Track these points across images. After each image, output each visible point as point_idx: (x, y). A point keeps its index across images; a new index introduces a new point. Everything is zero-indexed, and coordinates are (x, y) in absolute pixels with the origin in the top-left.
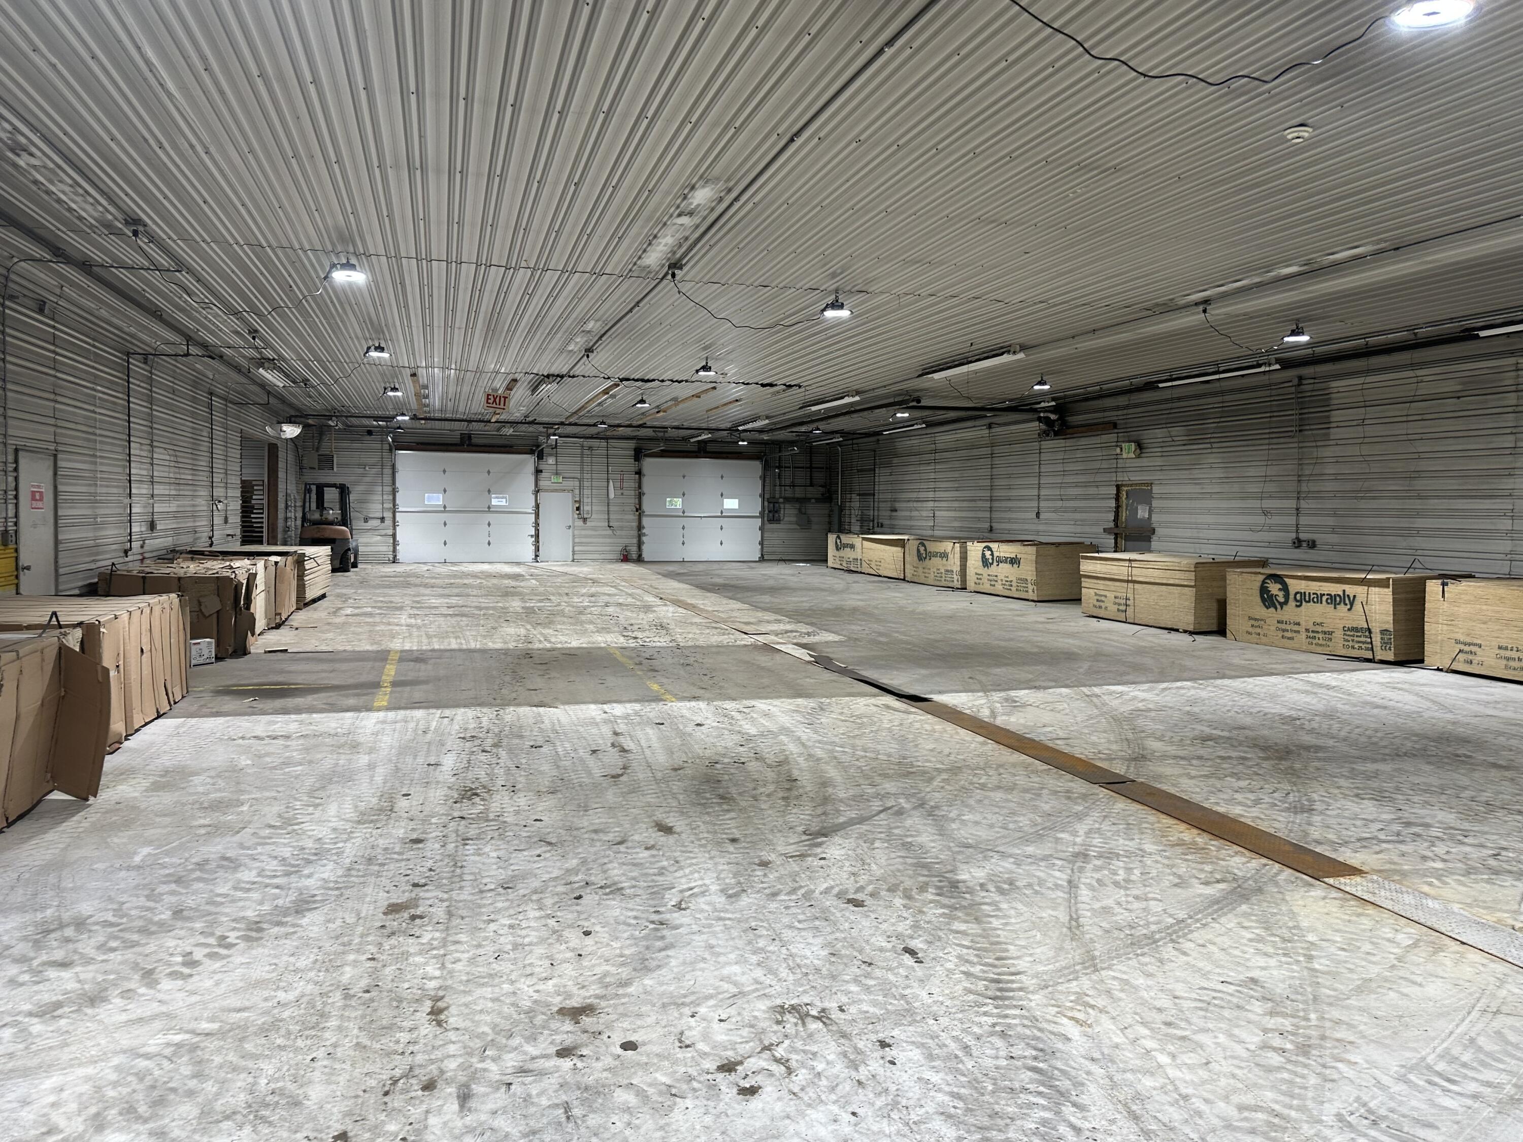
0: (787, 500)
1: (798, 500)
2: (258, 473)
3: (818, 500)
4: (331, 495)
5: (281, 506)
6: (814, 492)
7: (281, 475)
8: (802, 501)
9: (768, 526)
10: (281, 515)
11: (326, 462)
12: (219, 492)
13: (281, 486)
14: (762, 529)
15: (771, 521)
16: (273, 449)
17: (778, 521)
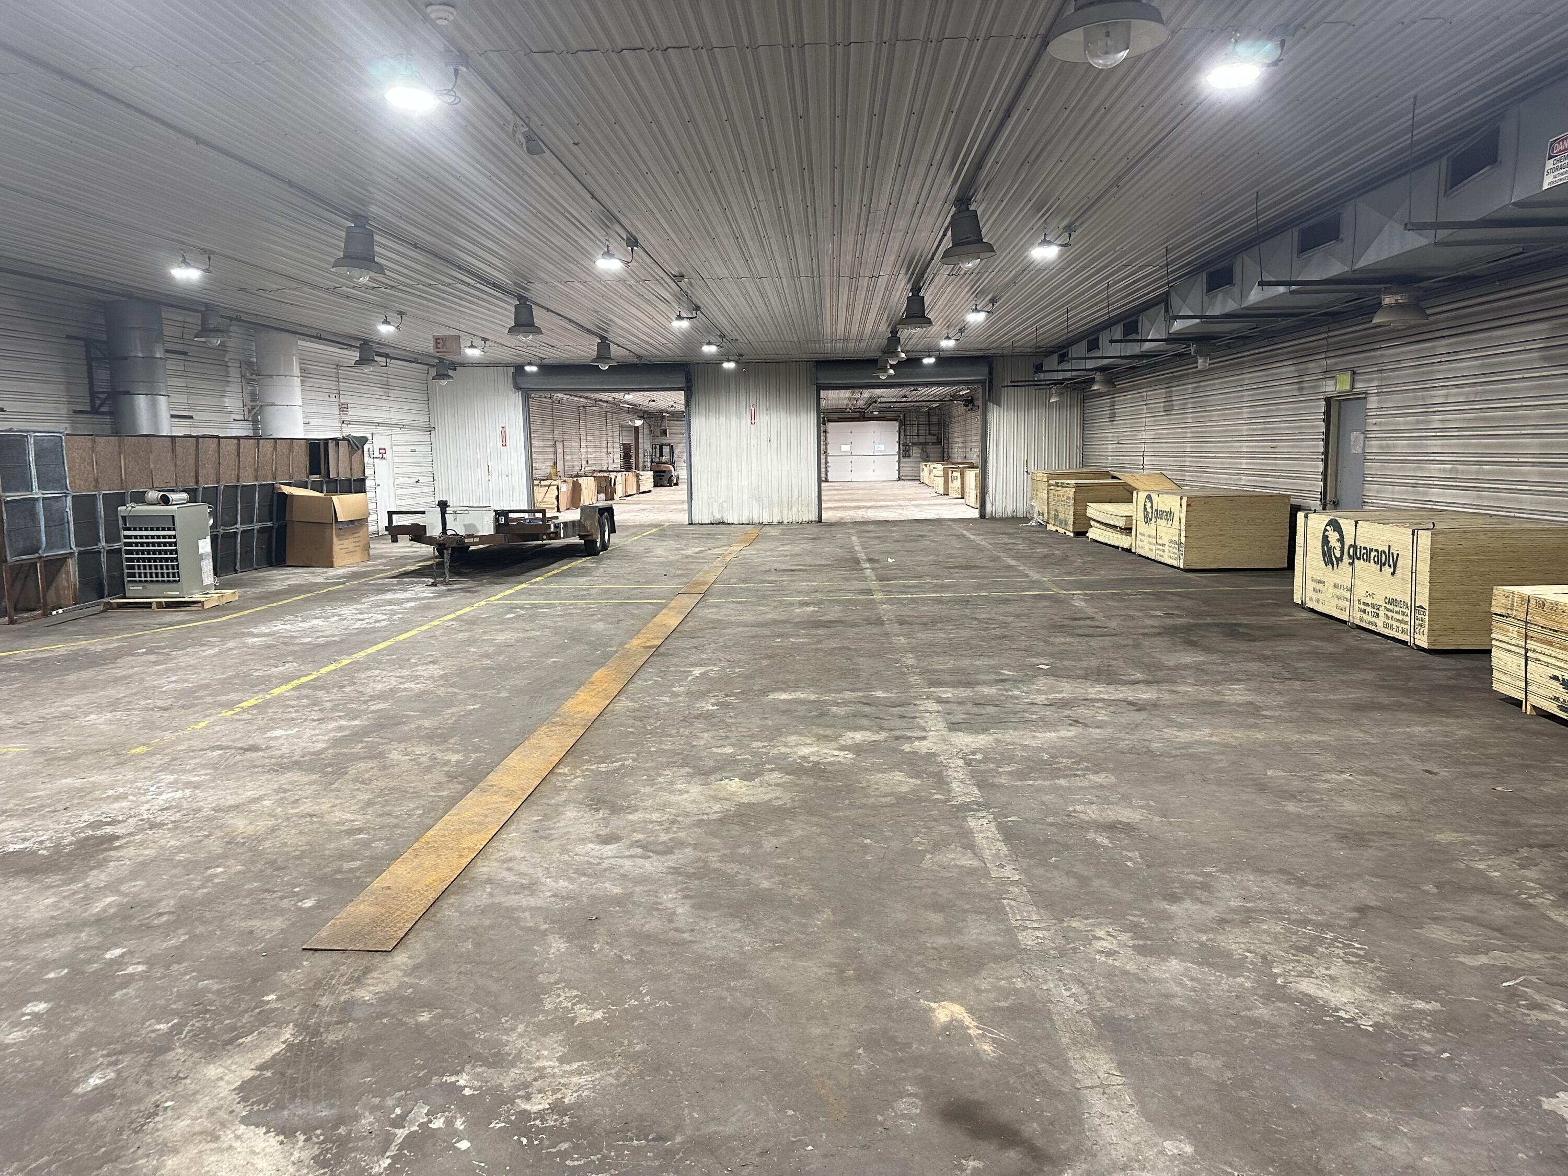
0: (914, 444)
1: (921, 444)
2: (629, 439)
3: (933, 443)
4: (666, 450)
5: (641, 455)
6: (931, 439)
7: (641, 441)
8: (923, 445)
9: (902, 460)
10: (641, 460)
11: (664, 433)
12: (610, 450)
13: (641, 446)
14: (899, 462)
15: (904, 457)
16: (637, 428)
17: (909, 456)
